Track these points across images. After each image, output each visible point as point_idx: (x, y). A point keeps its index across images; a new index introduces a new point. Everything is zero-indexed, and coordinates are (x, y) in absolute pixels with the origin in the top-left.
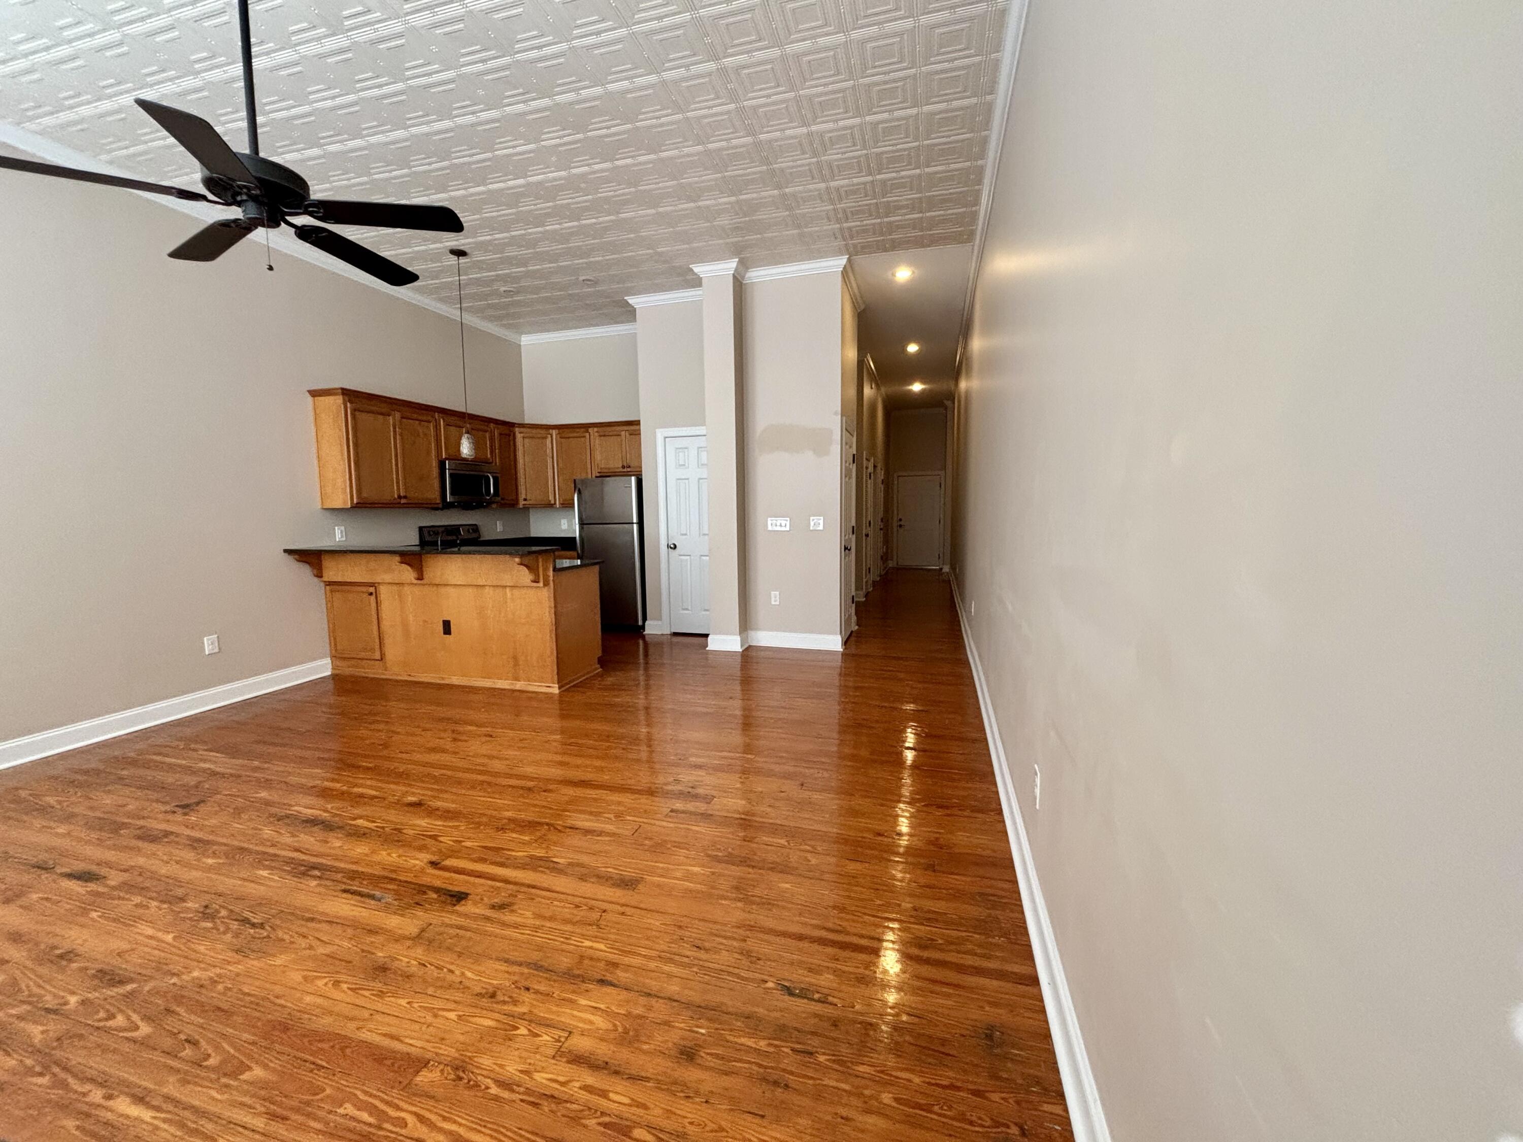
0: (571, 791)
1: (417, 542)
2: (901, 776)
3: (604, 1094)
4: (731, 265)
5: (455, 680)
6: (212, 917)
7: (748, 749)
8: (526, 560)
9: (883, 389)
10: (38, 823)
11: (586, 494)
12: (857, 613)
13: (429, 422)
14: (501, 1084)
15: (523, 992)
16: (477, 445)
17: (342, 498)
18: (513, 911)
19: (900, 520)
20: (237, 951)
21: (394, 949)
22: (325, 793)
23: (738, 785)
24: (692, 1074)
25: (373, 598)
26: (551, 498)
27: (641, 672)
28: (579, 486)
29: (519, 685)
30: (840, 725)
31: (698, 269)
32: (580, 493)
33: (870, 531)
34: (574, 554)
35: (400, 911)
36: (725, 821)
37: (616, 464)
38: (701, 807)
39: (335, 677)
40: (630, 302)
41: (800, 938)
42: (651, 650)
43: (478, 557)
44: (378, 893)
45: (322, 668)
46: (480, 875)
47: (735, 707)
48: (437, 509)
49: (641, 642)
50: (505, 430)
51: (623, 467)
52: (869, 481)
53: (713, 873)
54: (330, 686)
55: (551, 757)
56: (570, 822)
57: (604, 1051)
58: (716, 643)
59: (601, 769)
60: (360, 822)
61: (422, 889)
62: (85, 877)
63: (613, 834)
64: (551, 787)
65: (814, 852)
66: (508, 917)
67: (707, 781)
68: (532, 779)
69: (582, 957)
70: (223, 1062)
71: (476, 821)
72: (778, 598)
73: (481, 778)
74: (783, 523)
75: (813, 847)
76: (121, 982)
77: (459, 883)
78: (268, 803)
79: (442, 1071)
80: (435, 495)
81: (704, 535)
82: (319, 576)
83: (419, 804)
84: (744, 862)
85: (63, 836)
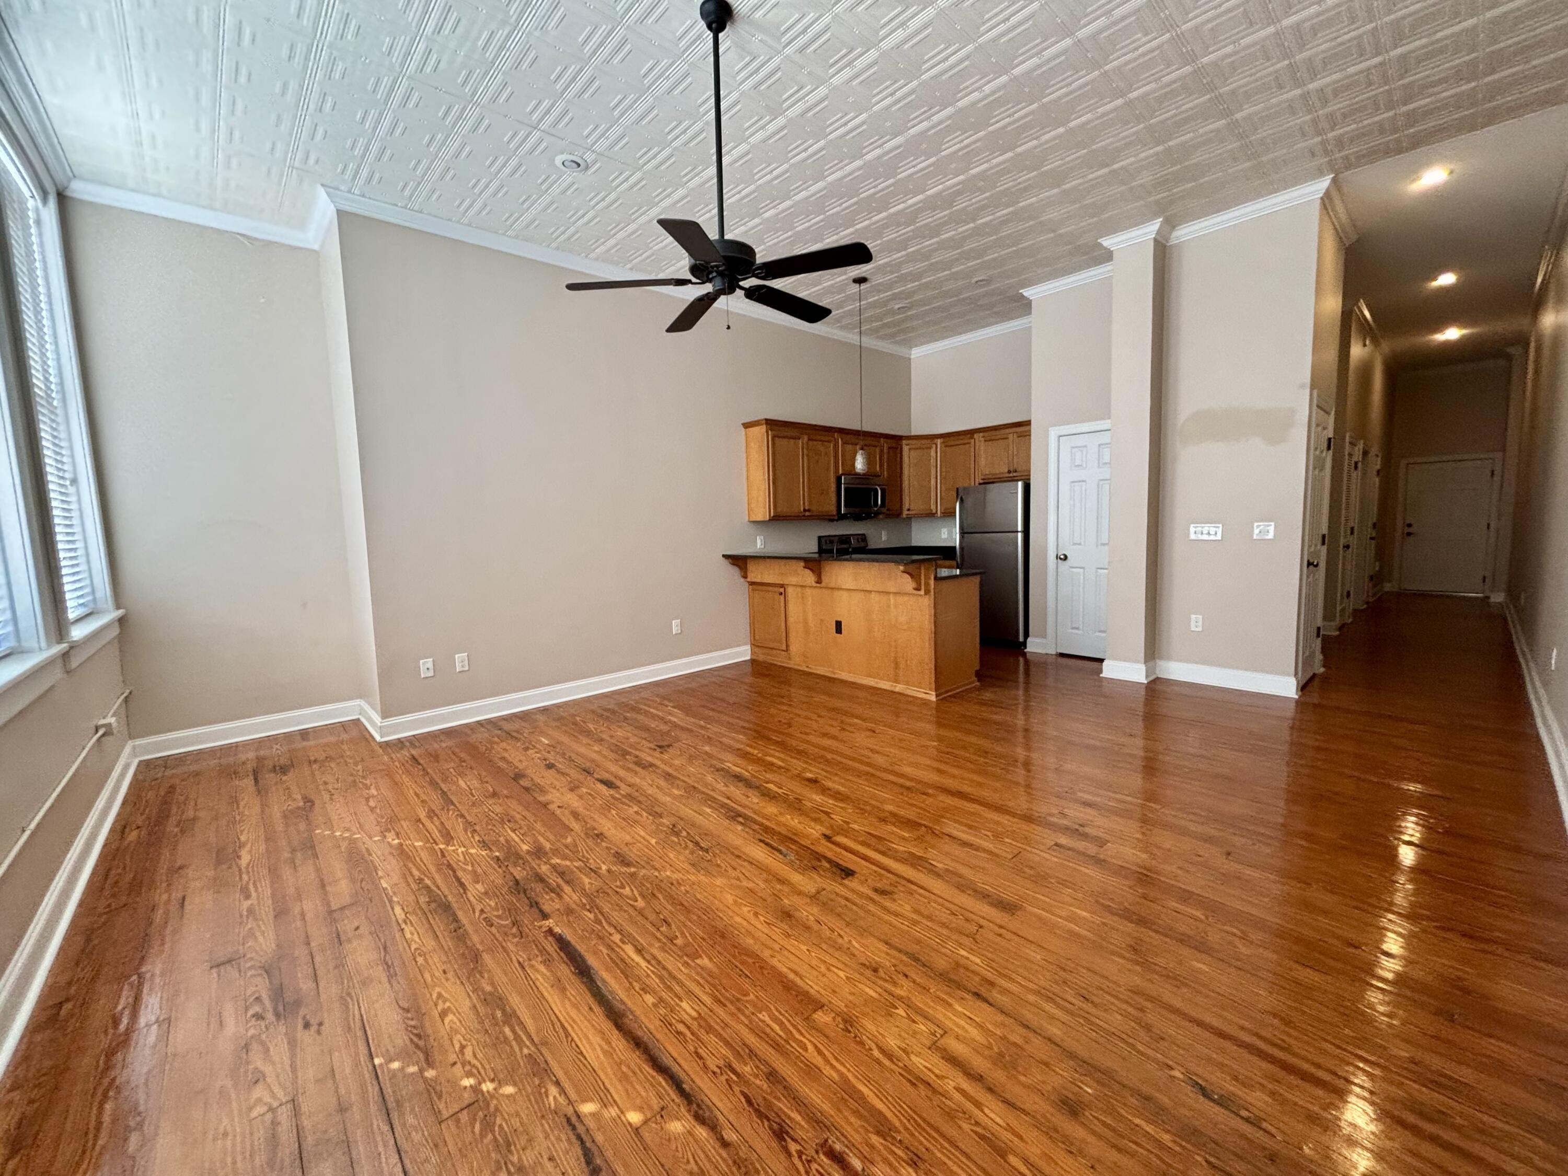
0: (949, 801)
1: (816, 550)
2: (1394, 878)
3: (978, 1105)
4: (1154, 227)
5: (844, 676)
6: (677, 834)
7: (1150, 797)
8: (911, 568)
9: (1386, 346)
10: (585, 740)
11: (969, 501)
12: (1324, 650)
13: (829, 442)
14: (882, 1051)
15: (900, 976)
16: (869, 461)
17: (762, 514)
18: (894, 900)
19: (1410, 525)
20: (693, 865)
21: (797, 901)
22: (745, 755)
23: (1138, 836)
24: (1076, 1131)
25: (782, 597)
26: (933, 507)
27: (1021, 692)
28: (961, 494)
29: (899, 688)
30: (1289, 792)
31: (1106, 242)
32: (962, 501)
33: (1353, 541)
34: (954, 563)
35: (803, 870)
36: (1120, 872)
37: (1002, 469)
38: (1092, 849)
39: (753, 661)
40: (1025, 294)
41: (1222, 1035)
42: (1033, 669)
43: (866, 564)
44: (784, 850)
45: (743, 653)
46: (865, 858)
47: (1136, 746)
48: (832, 520)
49: (1021, 660)
50: (892, 443)
51: (1009, 472)
52: (1354, 474)
53: (1104, 924)
54: (749, 669)
55: (928, 762)
56: (947, 830)
57: (980, 1064)
58: (1112, 670)
59: (980, 785)
60: (771, 786)
61: (819, 857)
62: (608, 784)
63: (990, 853)
64: (930, 791)
65: (1244, 937)
66: (888, 904)
67: (1099, 824)
68: (912, 780)
69: (958, 964)
70: (686, 945)
71: (861, 807)
72: (1200, 623)
73: (868, 769)
74: (1212, 531)
75: (1242, 932)
76: (628, 865)
77: (848, 860)
78: (711, 756)
79: (834, 1018)
80: (832, 509)
81: (1104, 544)
82: (745, 577)
83: (814, 781)
84: (1142, 921)
85: (596, 752)
